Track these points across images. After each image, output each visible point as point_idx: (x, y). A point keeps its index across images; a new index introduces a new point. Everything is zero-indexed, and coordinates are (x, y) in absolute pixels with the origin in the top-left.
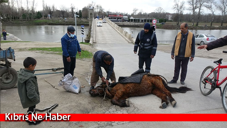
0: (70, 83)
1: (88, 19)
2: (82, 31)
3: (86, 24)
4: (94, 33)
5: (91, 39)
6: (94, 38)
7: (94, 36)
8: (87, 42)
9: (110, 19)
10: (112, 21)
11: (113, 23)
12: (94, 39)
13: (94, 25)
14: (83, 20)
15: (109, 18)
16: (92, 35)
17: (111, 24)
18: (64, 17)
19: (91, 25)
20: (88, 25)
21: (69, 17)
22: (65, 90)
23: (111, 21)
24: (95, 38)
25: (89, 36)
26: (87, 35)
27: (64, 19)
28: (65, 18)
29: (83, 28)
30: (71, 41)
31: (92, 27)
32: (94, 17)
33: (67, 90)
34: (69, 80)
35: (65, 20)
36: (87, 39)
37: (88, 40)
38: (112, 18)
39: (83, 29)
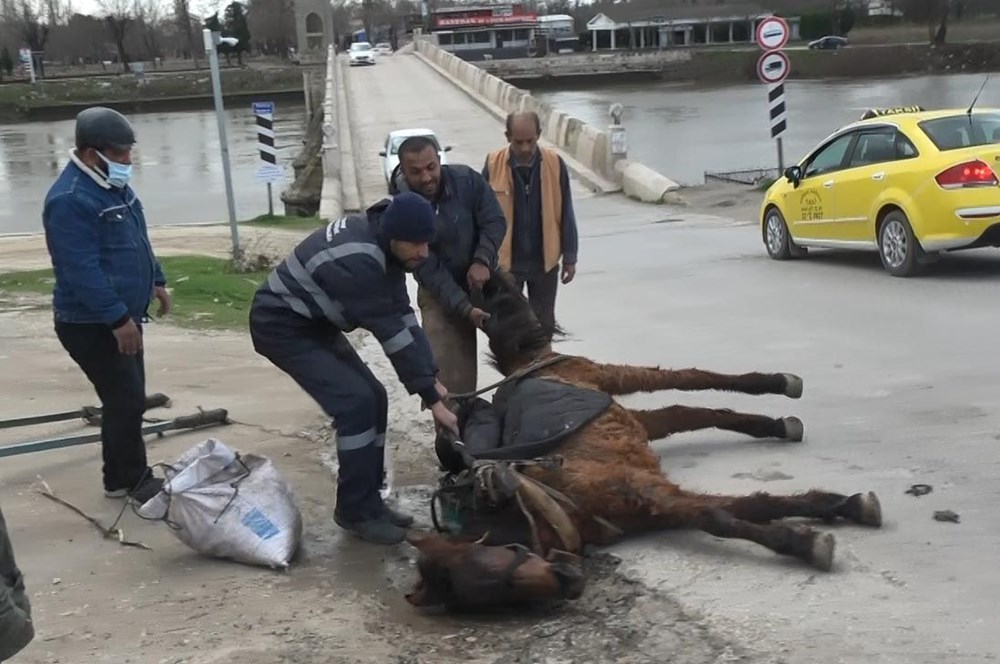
0: (225, 500)
1: (297, 57)
2: (263, 139)
3: (282, 89)
4: (346, 145)
5: (329, 189)
6: (345, 179)
7: (348, 166)
8: (302, 215)
9: (451, 47)
10: (466, 56)
11: (471, 67)
12: (352, 190)
13: (342, 93)
14: (262, 66)
15: (444, 40)
16: (328, 162)
17: (461, 74)
18: (126, 59)
19: (321, 96)
20: (298, 97)
21: (162, 57)
22: (186, 549)
23: (459, 54)
24: (353, 180)
25: (310, 168)
26: (298, 168)
27: (128, 70)
28: (138, 66)
29: (268, 117)
30: (120, 212)
31: (327, 110)
32: (337, 41)
33: (207, 546)
34: (213, 479)
35: (139, 75)
36: (296, 192)
37: (307, 194)
38: (459, 39)
39: (267, 124)
